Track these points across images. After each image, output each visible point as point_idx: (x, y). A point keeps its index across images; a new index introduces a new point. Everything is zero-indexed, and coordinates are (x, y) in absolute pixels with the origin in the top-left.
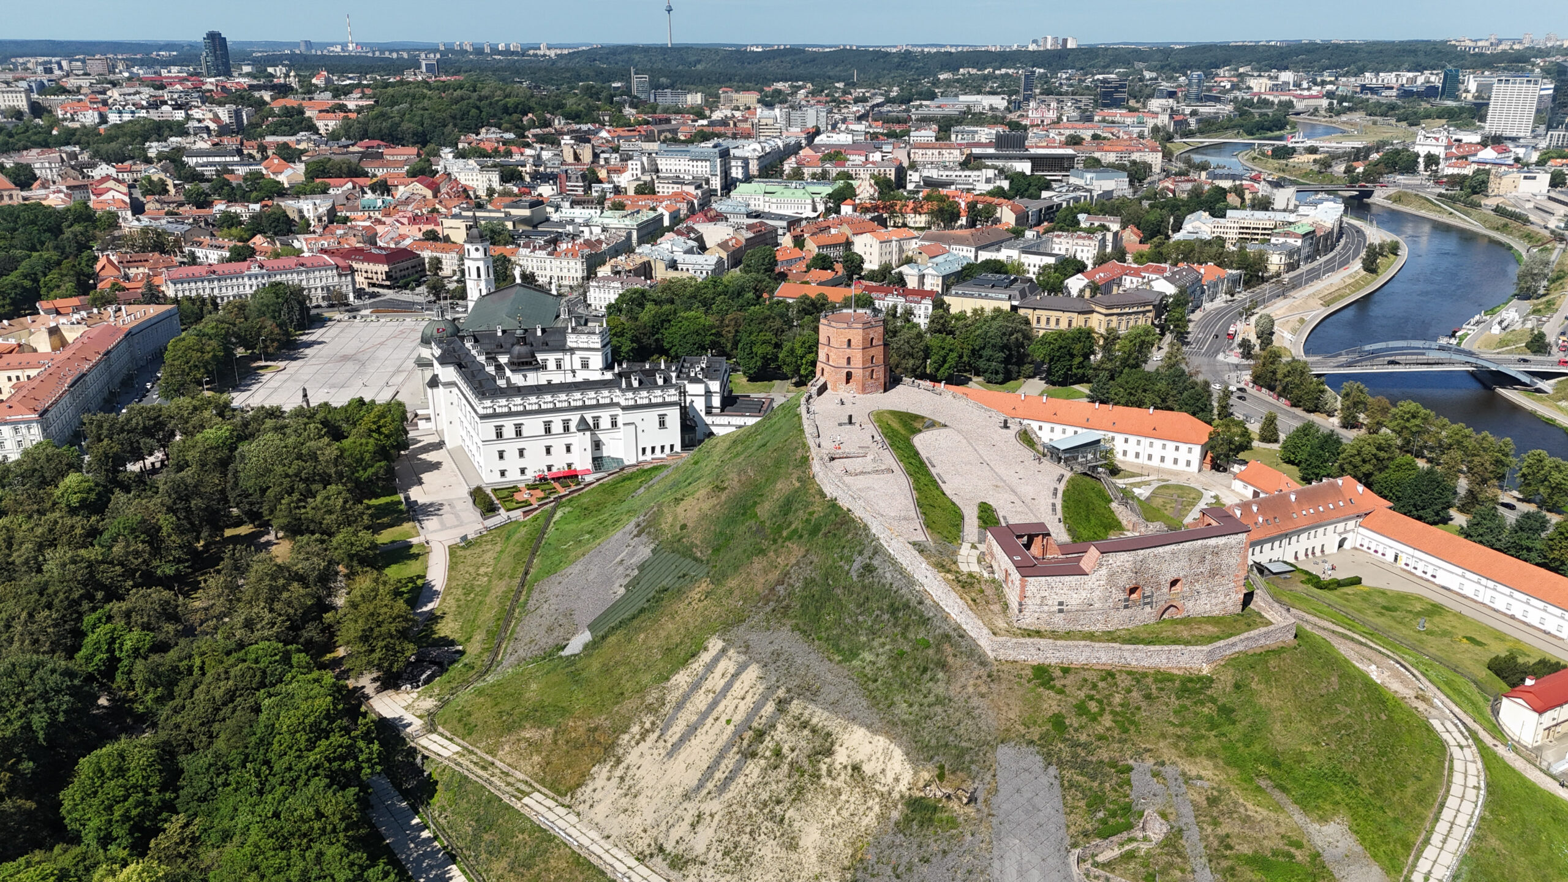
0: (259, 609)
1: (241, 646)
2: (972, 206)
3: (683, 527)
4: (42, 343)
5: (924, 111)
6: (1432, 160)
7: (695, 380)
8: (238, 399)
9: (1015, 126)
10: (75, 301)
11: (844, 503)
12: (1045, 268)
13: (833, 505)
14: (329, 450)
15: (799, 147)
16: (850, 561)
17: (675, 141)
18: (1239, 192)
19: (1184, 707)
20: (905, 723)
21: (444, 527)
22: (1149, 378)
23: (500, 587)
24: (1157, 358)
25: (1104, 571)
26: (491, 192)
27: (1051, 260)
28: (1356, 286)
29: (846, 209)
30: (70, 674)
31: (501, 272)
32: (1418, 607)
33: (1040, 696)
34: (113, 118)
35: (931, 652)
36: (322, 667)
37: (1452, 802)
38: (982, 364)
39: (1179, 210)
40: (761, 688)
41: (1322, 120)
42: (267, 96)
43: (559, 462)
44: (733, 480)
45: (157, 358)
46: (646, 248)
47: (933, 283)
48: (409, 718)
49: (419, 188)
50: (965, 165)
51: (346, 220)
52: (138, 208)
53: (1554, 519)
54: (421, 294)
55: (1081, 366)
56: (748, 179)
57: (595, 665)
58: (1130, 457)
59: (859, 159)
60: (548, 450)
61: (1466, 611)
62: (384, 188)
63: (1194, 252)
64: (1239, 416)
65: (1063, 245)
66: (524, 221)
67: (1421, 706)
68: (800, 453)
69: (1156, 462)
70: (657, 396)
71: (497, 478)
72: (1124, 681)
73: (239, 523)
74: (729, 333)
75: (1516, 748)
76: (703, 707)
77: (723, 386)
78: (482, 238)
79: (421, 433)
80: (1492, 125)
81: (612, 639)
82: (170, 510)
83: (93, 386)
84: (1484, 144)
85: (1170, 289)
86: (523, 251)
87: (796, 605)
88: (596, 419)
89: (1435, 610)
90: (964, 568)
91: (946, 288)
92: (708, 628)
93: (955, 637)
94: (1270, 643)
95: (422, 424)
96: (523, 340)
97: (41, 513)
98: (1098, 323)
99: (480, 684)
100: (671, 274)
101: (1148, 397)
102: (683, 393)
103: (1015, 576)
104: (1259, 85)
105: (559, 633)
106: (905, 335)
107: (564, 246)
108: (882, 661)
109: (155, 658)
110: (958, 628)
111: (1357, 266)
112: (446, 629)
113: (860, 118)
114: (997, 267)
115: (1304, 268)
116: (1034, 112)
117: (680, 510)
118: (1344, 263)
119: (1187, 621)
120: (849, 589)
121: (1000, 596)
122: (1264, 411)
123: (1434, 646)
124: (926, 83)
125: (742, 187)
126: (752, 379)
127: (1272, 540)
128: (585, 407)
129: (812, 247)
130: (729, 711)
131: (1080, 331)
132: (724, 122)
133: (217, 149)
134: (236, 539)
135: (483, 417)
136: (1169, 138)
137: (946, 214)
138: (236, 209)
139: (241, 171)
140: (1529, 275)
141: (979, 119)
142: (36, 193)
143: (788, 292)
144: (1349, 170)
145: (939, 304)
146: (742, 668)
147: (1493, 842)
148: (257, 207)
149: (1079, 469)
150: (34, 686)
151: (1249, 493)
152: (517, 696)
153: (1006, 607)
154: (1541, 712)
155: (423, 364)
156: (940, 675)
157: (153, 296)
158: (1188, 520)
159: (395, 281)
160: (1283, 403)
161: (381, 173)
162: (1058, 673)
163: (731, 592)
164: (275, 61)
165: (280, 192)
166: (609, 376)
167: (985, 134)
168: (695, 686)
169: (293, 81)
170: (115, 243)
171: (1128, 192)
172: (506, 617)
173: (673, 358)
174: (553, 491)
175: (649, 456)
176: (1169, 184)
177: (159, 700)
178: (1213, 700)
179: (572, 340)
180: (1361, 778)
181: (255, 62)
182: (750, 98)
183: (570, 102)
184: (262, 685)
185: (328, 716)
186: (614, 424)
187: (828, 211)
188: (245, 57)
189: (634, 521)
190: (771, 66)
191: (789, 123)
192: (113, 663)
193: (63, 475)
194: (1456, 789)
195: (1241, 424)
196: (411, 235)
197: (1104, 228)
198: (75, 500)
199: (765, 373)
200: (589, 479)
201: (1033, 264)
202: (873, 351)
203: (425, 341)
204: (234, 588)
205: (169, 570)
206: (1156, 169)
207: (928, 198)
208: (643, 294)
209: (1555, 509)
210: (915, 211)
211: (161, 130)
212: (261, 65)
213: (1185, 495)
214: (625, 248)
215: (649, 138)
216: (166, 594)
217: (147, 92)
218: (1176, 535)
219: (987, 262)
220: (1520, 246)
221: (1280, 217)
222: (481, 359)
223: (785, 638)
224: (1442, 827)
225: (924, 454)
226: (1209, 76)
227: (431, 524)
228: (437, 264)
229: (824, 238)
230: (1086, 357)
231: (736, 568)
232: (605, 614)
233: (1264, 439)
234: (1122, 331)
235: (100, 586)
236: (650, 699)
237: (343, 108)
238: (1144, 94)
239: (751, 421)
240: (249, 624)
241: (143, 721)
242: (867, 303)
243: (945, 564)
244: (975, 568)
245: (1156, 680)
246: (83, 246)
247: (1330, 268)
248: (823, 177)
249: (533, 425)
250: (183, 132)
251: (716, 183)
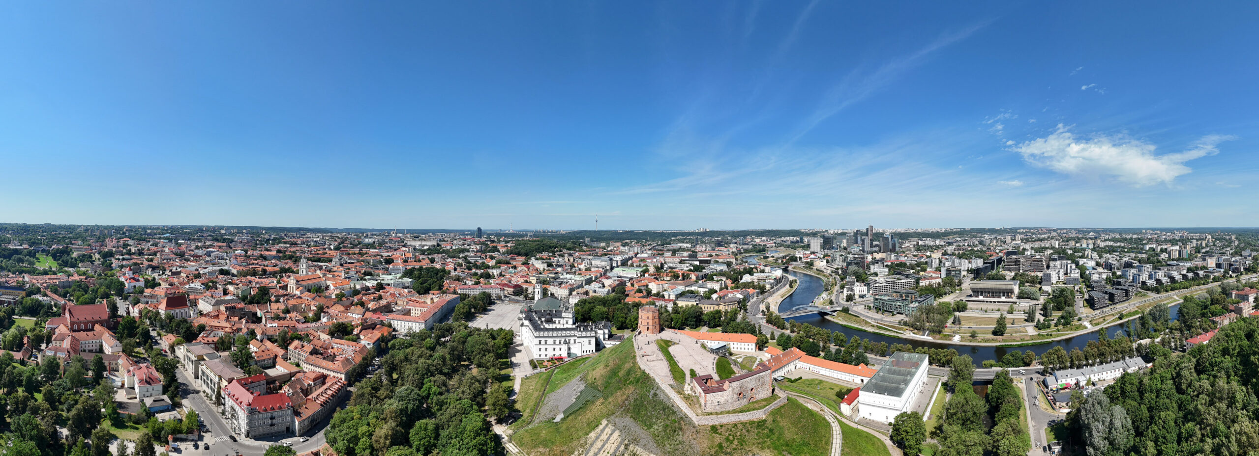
0: (466, 389)
1: (460, 399)
2: (683, 274)
3: (595, 379)
4: (429, 302)
5: (668, 248)
6: (800, 258)
7: (600, 329)
8: (470, 324)
9: (694, 252)
10: (438, 292)
11: (647, 371)
12: (705, 292)
13: (644, 372)
14: (491, 343)
15: (632, 258)
16: (649, 392)
17: (597, 256)
18: (756, 268)
19: (759, 432)
20: (669, 452)
21: (520, 371)
22: (739, 324)
23: (536, 394)
24: (740, 317)
25: (731, 389)
26: (544, 269)
27: (707, 290)
28: (788, 291)
29: (646, 275)
30: (418, 395)
31: (545, 293)
32: (817, 382)
33: (713, 437)
34: (454, 248)
35: (677, 424)
36: (481, 411)
37: (834, 441)
38: (689, 323)
39: (741, 274)
40: (620, 439)
41: (774, 249)
42: (489, 243)
43: (557, 353)
44: (611, 363)
45: (453, 310)
46: (587, 286)
47: (673, 297)
48: (504, 436)
49: (524, 268)
50: (681, 262)
51: (504, 276)
52: (455, 270)
53: (843, 349)
54: (522, 298)
55: (718, 321)
56: (618, 266)
57: (564, 426)
58: (735, 349)
59: (650, 261)
60: (554, 349)
61: (828, 380)
62: (515, 267)
63: (747, 285)
64: (764, 333)
65: (710, 285)
66: (553, 278)
67: (822, 413)
68: (633, 354)
69: (743, 350)
70: (588, 334)
71: (538, 357)
72: (740, 427)
73: (465, 361)
74: (611, 314)
75: (845, 417)
76: (600, 446)
77: (609, 331)
78: (540, 282)
79: (517, 340)
80: (812, 249)
81: (570, 418)
82: (449, 354)
83: (438, 316)
84: (811, 254)
85: (741, 297)
86: (552, 287)
87: (632, 408)
88: (569, 340)
89: (821, 382)
90: (686, 392)
91: (677, 298)
92: (602, 416)
93: (684, 418)
94: (781, 404)
95: (518, 338)
96: (549, 314)
97: (421, 348)
98: (722, 308)
99: (527, 428)
100: (594, 294)
101: (739, 330)
102: (596, 333)
103: (703, 394)
104: (758, 240)
105: (554, 413)
106: (665, 315)
107: (563, 285)
108: (661, 429)
109: (439, 396)
110: (685, 414)
111: (788, 286)
112: (518, 406)
113: (650, 250)
114: (692, 292)
115: (775, 288)
116: (699, 248)
117: (594, 372)
118: (785, 285)
119: (757, 402)
120: (649, 402)
121: (699, 402)
122: (771, 331)
123: (822, 393)
124: (668, 240)
125: (616, 269)
126: (618, 329)
127: (777, 370)
128: (566, 336)
129: (636, 286)
130: (609, 448)
131: (717, 311)
132: (611, 251)
133: (476, 256)
134: (464, 365)
135: (536, 337)
136: (736, 255)
137: (676, 277)
138: (477, 271)
139: (480, 261)
140: (827, 285)
141: (684, 250)
142: (435, 264)
143: (629, 300)
144: (782, 261)
145: (675, 304)
146: (613, 431)
147: (846, 450)
148: (482, 271)
149: (720, 355)
150: (411, 397)
151: (769, 356)
152: (538, 435)
153: (700, 405)
154: (850, 405)
155: (520, 319)
156: (680, 433)
157: (455, 292)
158: (754, 367)
159: (516, 294)
160: (775, 328)
161: (514, 263)
162: (719, 427)
163: (610, 403)
164: (492, 234)
165: (489, 267)
166: (574, 326)
167: (686, 254)
168: (597, 438)
169: (496, 239)
170: (449, 278)
171: (727, 270)
172: (537, 405)
173: (594, 322)
174: (555, 363)
175: (585, 354)
176: (737, 267)
177: (437, 410)
178: (767, 428)
179: (564, 315)
180: (811, 442)
181: (488, 235)
182: (619, 244)
183: (568, 245)
184: (464, 413)
185: (480, 429)
186: (575, 342)
187: (641, 276)
188: (485, 233)
189: (579, 376)
190: (625, 236)
191: (630, 251)
192: (429, 394)
193: (426, 338)
194: (835, 437)
195: (765, 335)
196: (520, 281)
197: (722, 280)
198: (428, 345)
199: (622, 327)
200: (566, 360)
201: (702, 291)
202: (655, 320)
203: (521, 312)
204: (461, 380)
205: (446, 371)
206: (734, 263)
207: (670, 272)
208: (585, 300)
209: (842, 346)
210: (667, 276)
211: (463, 251)
212: (489, 235)
213: (752, 359)
214: (581, 286)
215: (590, 255)
216: (445, 378)
217: (462, 241)
218: (751, 373)
219: (688, 291)
220: (823, 278)
221: (767, 274)
222: (537, 319)
223: (628, 421)
224: (833, 450)
225: (672, 354)
226: (745, 238)
227: (517, 370)
228: (527, 289)
229: (640, 284)
230: (720, 318)
231: (612, 394)
232: (568, 408)
233: (772, 339)
234: (729, 310)
235: (429, 371)
236: (581, 442)
237: (507, 246)
238: (728, 243)
239: (618, 343)
240: (463, 393)
241: (432, 415)
242: (654, 304)
243: (680, 392)
244: (690, 392)
245: (750, 424)
246: (442, 278)
247: (781, 287)
248: (639, 266)
249: (550, 341)
250: (468, 252)
251: (608, 268)
